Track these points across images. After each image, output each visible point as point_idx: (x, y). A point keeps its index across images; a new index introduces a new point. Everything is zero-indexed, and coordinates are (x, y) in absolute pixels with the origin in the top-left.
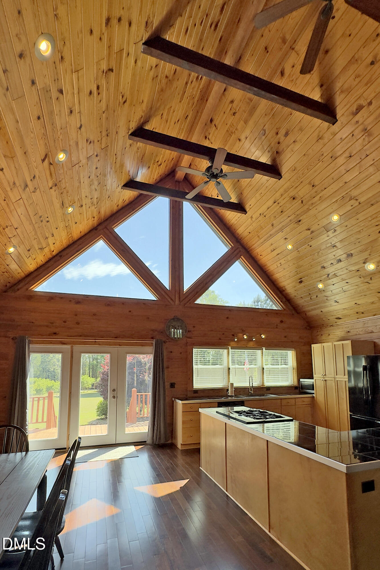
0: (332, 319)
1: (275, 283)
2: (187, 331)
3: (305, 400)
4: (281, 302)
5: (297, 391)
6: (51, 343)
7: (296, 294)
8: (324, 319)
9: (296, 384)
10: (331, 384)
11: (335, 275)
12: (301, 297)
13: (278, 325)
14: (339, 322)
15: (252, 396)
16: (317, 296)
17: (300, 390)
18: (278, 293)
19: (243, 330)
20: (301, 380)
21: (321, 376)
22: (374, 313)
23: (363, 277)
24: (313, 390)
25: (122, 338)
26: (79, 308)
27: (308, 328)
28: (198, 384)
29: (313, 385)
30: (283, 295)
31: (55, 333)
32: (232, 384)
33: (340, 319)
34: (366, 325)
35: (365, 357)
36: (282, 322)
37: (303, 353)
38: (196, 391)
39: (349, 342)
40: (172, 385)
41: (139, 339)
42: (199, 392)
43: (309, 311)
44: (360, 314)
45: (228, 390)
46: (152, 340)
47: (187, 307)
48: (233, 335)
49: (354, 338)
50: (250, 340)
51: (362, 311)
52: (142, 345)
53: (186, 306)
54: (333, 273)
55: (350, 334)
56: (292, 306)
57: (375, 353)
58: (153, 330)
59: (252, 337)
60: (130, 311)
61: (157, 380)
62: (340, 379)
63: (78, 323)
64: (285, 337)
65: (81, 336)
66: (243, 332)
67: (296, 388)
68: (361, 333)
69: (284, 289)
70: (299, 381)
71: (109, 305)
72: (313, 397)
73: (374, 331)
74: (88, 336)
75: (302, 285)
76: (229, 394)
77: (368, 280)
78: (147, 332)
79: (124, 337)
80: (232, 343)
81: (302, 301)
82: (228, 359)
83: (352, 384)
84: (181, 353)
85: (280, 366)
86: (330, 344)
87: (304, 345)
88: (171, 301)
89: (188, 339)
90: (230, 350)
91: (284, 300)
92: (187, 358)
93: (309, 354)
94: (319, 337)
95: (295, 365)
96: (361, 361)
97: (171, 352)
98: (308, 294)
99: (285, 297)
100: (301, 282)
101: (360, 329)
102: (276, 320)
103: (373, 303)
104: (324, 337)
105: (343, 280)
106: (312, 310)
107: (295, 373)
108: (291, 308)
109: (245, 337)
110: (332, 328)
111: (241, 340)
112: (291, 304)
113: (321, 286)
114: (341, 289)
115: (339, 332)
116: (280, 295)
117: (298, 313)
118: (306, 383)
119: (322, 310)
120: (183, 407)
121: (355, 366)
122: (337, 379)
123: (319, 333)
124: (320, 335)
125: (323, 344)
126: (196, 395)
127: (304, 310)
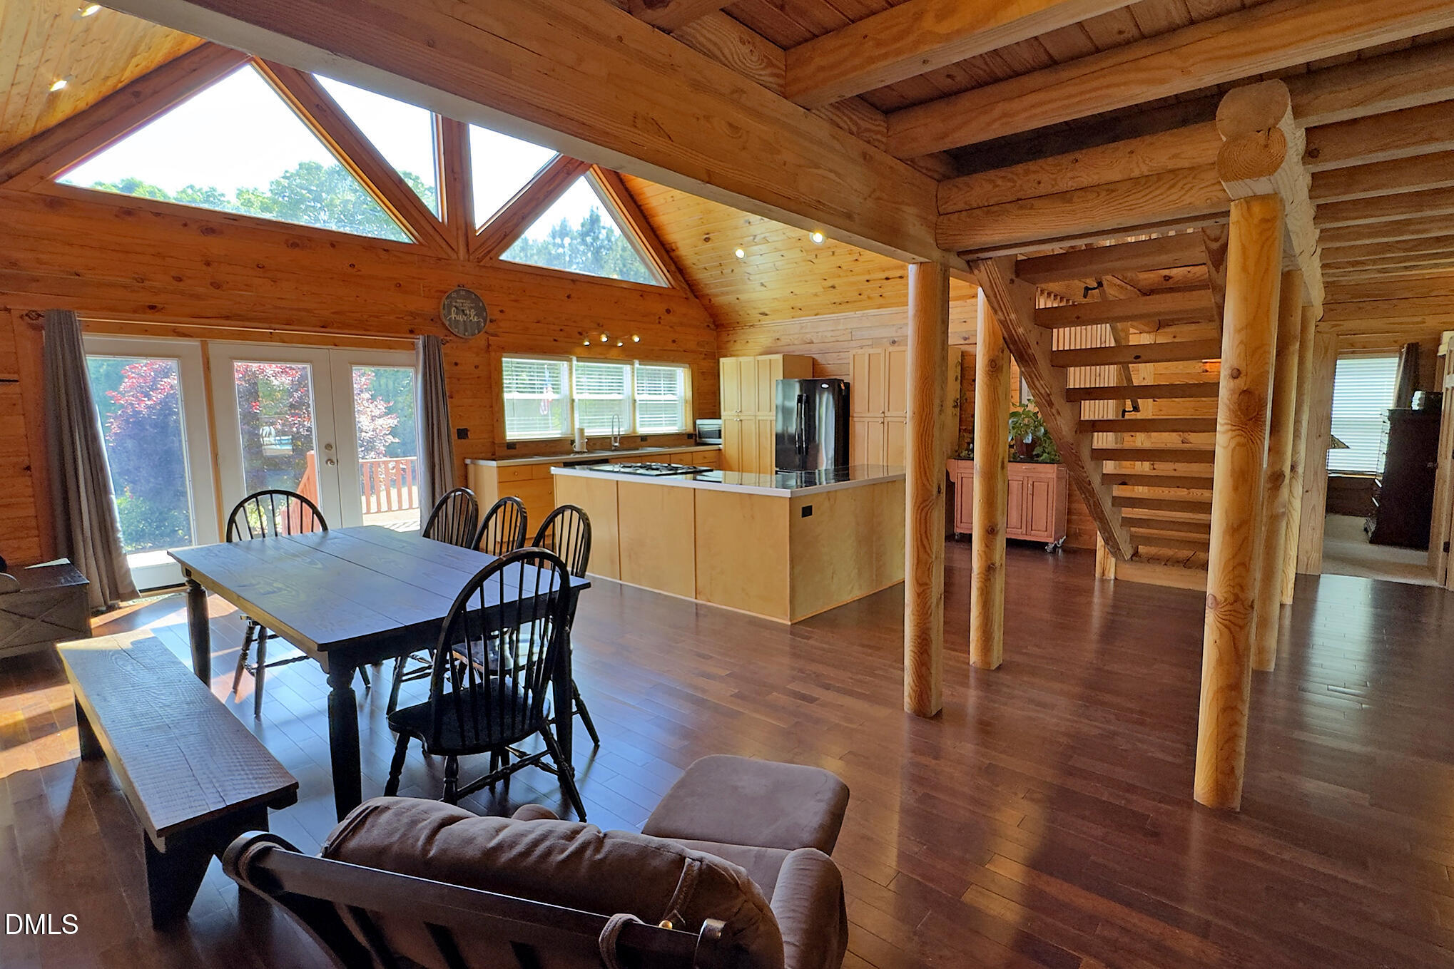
0: (754, 314)
1: (658, 232)
2: (488, 320)
3: (707, 454)
4: (668, 271)
5: (692, 441)
6: (145, 331)
7: (695, 261)
8: (740, 313)
9: (690, 429)
10: (750, 427)
11: (766, 240)
12: (706, 269)
13: (663, 317)
14: (766, 320)
15: (616, 449)
16: (732, 271)
17: (696, 440)
18: (663, 252)
19: (599, 325)
20: (698, 422)
21: (734, 413)
22: (816, 312)
23: (806, 251)
24: (720, 437)
25: (338, 328)
26: (216, 246)
27: (712, 326)
28: (515, 431)
29: (720, 431)
30: (671, 258)
31: (152, 308)
32: (582, 431)
33: (766, 315)
34: (804, 331)
35: (800, 382)
36: (668, 311)
37: (703, 373)
38: (512, 446)
39: (779, 357)
40: (463, 434)
41: (379, 332)
42: (517, 446)
43: (717, 296)
44: (797, 310)
45: (573, 442)
46: (412, 336)
47: (484, 267)
48: (580, 334)
49: (786, 349)
50: (611, 344)
51: (800, 305)
52: (390, 346)
53: (482, 264)
54: (763, 236)
55: (779, 343)
56: (686, 281)
57: (813, 377)
58: (412, 314)
59: (617, 338)
60: (352, 266)
61: (435, 422)
62: (763, 418)
63: (216, 285)
64: (674, 341)
65: (227, 318)
66: (601, 328)
67: (690, 436)
68: (796, 342)
69: (674, 248)
70: (694, 423)
71: (295, 245)
72: (720, 450)
73: (815, 341)
74: (249, 320)
75: (709, 245)
76: (576, 450)
77: (812, 257)
78: (397, 318)
79: (344, 326)
80: (578, 350)
81: (704, 275)
82: (571, 381)
83: (779, 428)
84: (476, 367)
85: (662, 397)
86: (751, 359)
87: (704, 359)
88: (449, 250)
89: (490, 338)
90: (575, 362)
91: (673, 268)
92: (490, 378)
93: (716, 375)
94: (728, 345)
95: (689, 394)
96: (794, 388)
97: (456, 364)
98: (718, 264)
99: (675, 263)
100: (707, 240)
101: (796, 336)
102: (659, 308)
103: (816, 295)
104: (738, 346)
105: (777, 250)
106: (723, 294)
107: (688, 409)
108: (685, 286)
109: (604, 339)
110: (752, 330)
111: (596, 344)
112: (684, 279)
113: (740, 253)
114: (771, 265)
115: (761, 339)
116: (666, 257)
117: (696, 297)
118: (706, 428)
119: (739, 296)
120: (499, 474)
121: (785, 398)
122: (760, 418)
123: (730, 338)
124: (732, 342)
125: (741, 359)
126: (512, 452)
127: (708, 292)
